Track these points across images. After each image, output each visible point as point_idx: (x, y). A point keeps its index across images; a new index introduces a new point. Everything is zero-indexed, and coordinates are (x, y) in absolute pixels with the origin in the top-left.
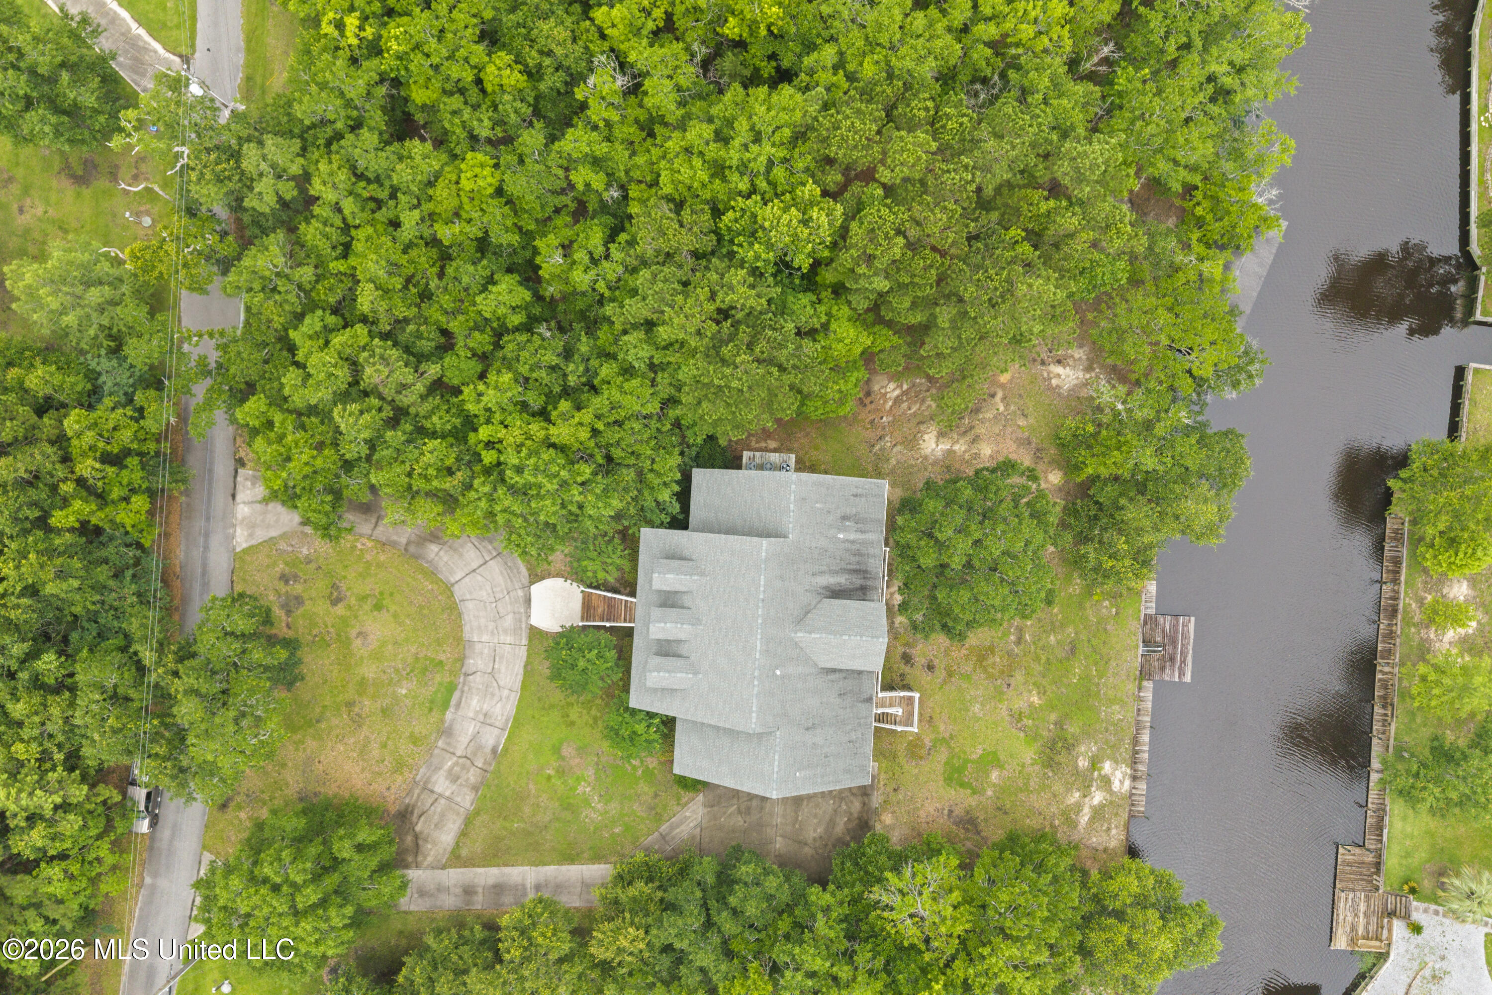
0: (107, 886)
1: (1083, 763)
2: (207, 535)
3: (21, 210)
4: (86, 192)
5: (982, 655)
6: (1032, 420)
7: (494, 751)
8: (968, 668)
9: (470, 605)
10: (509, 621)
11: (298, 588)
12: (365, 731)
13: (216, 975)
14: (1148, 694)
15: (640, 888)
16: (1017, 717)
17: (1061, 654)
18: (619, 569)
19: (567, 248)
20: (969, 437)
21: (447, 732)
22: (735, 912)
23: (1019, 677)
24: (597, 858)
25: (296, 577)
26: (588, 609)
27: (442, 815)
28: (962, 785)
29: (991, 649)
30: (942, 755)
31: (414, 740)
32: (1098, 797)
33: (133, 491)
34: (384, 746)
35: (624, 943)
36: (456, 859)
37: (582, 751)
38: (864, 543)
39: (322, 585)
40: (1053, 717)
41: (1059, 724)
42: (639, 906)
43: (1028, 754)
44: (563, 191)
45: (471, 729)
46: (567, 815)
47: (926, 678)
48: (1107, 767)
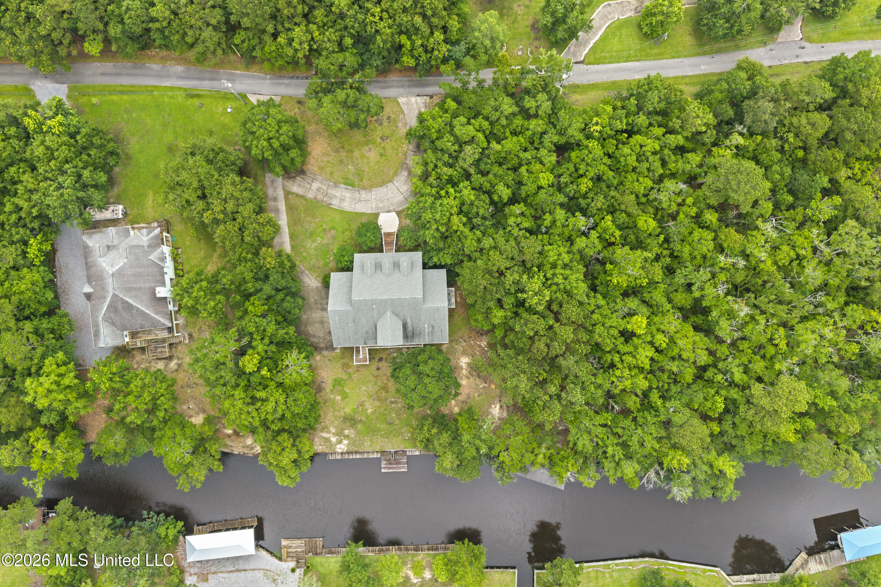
0: (266, 65)
1: (346, 432)
2: (402, 87)
3: (519, 6)
4: (529, 29)
5: (385, 388)
6: (477, 398)
7: (330, 204)
8: (379, 383)
9: (385, 190)
10: (380, 205)
11: (385, 124)
12: (333, 154)
13: (234, 106)
14: (375, 456)
15: (288, 264)
16: (362, 404)
17: (388, 419)
18: (405, 246)
19: (522, 214)
20: (469, 375)
21: (336, 185)
22: (283, 300)
23: (377, 403)
24: (293, 247)
25: (389, 122)
26: (389, 234)
27: (304, 187)
28: (334, 386)
29: (387, 392)
30: (344, 377)
31: (332, 173)
32: (334, 439)
33: (417, 59)
34: (328, 162)
35: (269, 259)
36: (287, 193)
37: (334, 238)
38: (424, 335)
39: (387, 132)
40: (363, 418)
41: (361, 421)
42: (281, 264)
43: (348, 410)
44: (542, 211)
45: (338, 194)
46: (308, 234)
47: (374, 367)
48: (346, 442)
